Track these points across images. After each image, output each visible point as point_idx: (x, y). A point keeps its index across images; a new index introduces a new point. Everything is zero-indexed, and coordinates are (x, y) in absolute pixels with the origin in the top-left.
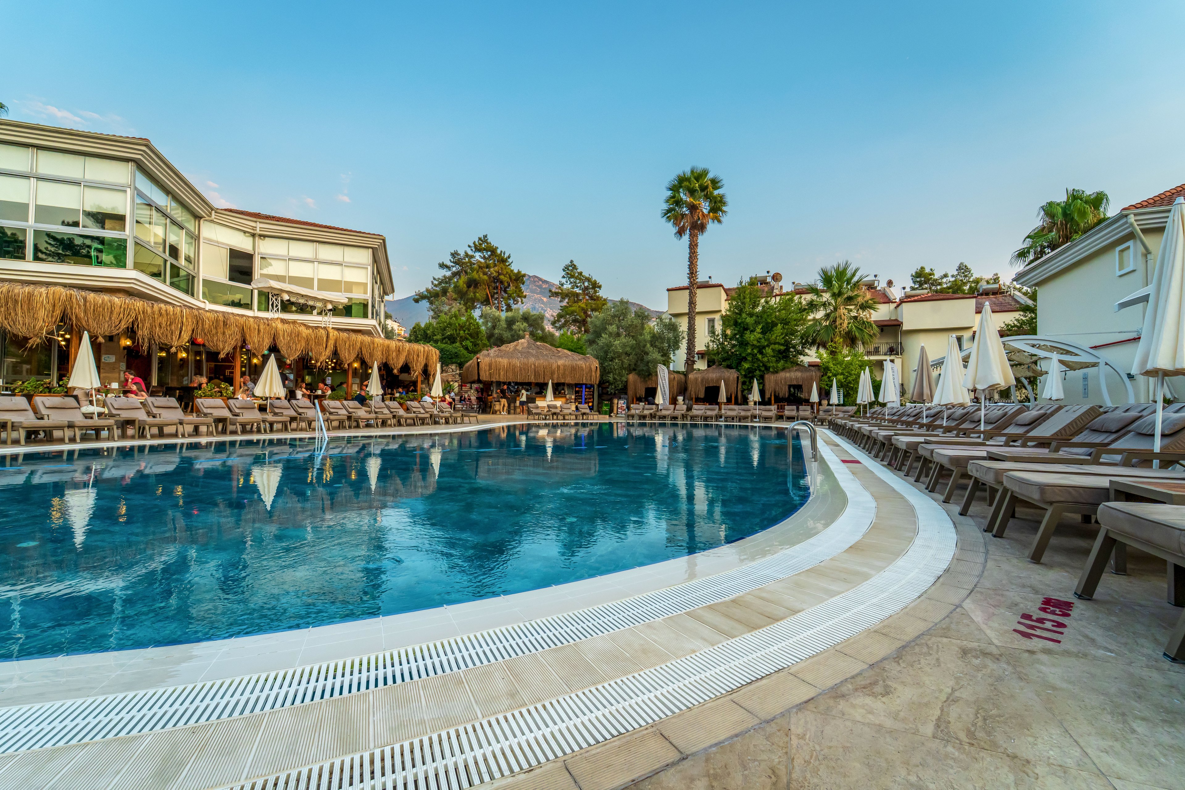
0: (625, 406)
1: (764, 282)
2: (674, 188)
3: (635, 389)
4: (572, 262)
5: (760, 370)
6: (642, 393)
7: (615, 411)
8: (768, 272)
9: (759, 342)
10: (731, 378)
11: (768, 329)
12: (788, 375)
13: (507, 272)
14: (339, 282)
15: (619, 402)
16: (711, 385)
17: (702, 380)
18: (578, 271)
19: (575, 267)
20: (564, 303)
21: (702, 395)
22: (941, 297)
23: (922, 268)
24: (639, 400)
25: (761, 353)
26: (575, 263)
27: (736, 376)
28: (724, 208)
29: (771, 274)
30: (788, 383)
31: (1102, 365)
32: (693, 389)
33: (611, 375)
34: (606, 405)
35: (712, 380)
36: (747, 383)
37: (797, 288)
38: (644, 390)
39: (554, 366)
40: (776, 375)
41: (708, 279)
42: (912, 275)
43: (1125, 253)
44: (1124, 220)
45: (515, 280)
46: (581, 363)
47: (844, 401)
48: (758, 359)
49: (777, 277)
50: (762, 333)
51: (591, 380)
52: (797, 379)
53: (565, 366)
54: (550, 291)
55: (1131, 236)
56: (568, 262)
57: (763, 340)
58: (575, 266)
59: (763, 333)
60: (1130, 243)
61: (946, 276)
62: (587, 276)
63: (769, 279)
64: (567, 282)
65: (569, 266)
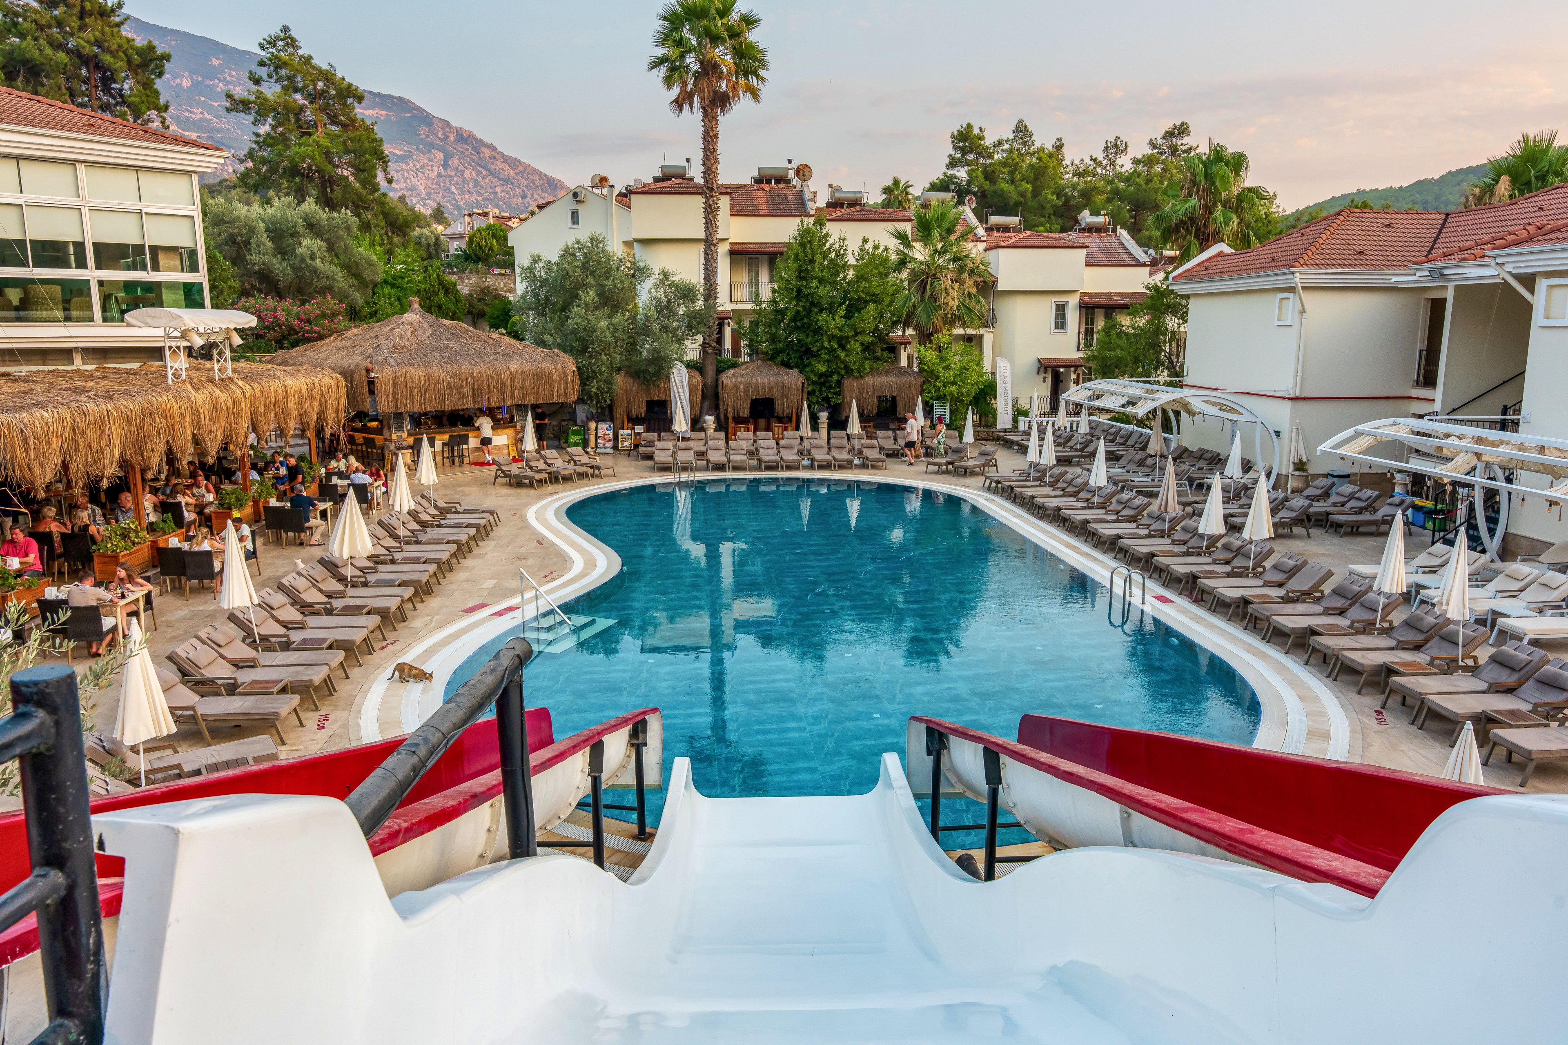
0: (611, 433)
1: (782, 179)
2: (674, 20)
3: (628, 403)
4: (285, 29)
5: (839, 373)
6: (641, 409)
7: (592, 443)
8: (790, 161)
9: (840, 330)
10: (794, 386)
11: (854, 308)
12: (877, 380)
13: (120, 46)
14: (139, 249)
15: (600, 426)
16: (761, 396)
17: (746, 390)
18: (300, 52)
19: (292, 42)
20: (264, 129)
21: (745, 412)
22: (1046, 242)
23: (969, 126)
24: (635, 421)
25: (842, 347)
26: (293, 33)
27: (800, 380)
28: (762, 73)
29: (794, 165)
30: (878, 393)
31: (1259, 424)
32: (731, 404)
33: (594, 384)
34: (575, 433)
35: (763, 388)
36: (817, 393)
37: (837, 195)
38: (644, 405)
39: (505, 376)
40: (859, 381)
41: (684, 163)
42: (953, 136)
43: (1284, 302)
44: (1291, 276)
45: (139, 66)
46: (547, 365)
47: (951, 419)
48: (837, 357)
49: (803, 172)
50: (845, 317)
51: (566, 396)
52: (890, 387)
53: (522, 373)
54: (229, 96)
55: (1292, 289)
56: (275, 30)
57: (846, 328)
58: (293, 40)
59: (848, 317)
60: (1290, 295)
61: (1000, 143)
62: (325, 67)
63: (791, 174)
64: (270, 76)
65: (278, 39)
